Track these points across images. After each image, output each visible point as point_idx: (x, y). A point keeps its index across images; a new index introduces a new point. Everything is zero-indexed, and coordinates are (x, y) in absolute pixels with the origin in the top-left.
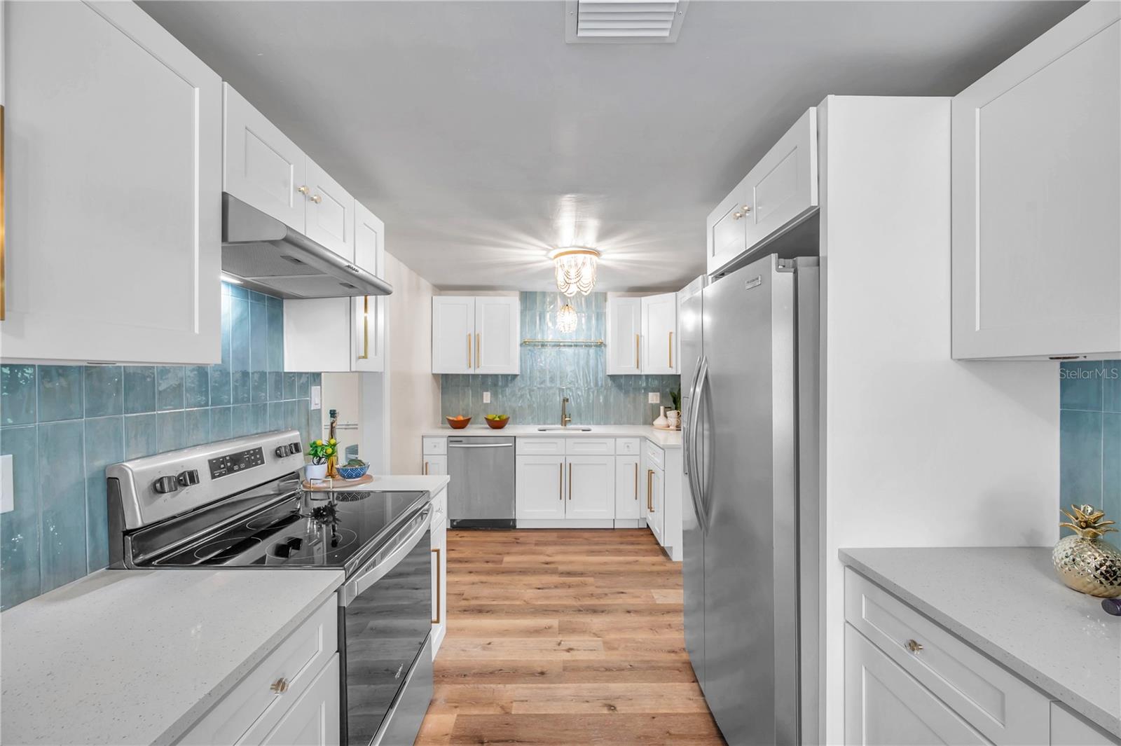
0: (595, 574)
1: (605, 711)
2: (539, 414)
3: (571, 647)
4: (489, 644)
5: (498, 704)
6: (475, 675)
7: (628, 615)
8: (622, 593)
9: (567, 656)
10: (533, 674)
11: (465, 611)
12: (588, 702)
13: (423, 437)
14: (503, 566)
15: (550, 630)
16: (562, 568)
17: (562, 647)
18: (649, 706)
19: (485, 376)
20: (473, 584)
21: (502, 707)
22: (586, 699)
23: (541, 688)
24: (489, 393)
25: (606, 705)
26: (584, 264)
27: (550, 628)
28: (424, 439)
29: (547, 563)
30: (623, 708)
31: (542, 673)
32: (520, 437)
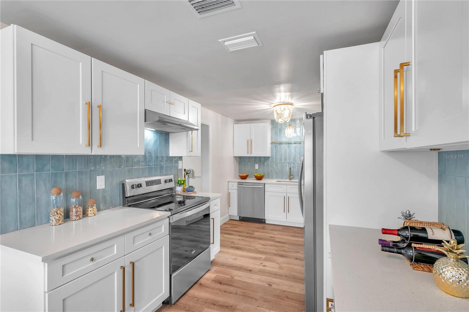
0: (289, 244)
1: (267, 286)
2: (279, 175)
3: (265, 265)
4: (236, 259)
5: (230, 275)
6: (227, 266)
7: (296, 260)
8: (298, 252)
9: (262, 267)
10: (247, 270)
11: (232, 247)
12: (262, 282)
13: (228, 182)
14: (254, 235)
15: (261, 259)
16: (277, 240)
17: (262, 265)
18: (284, 288)
19: (255, 157)
20: (239, 240)
21: (232, 276)
22: (262, 281)
23: (247, 274)
24: (258, 165)
25: (269, 284)
26: (284, 109)
27: (261, 258)
28: (229, 183)
29: (272, 237)
30: (274, 286)
31: (250, 271)
32: (267, 184)
